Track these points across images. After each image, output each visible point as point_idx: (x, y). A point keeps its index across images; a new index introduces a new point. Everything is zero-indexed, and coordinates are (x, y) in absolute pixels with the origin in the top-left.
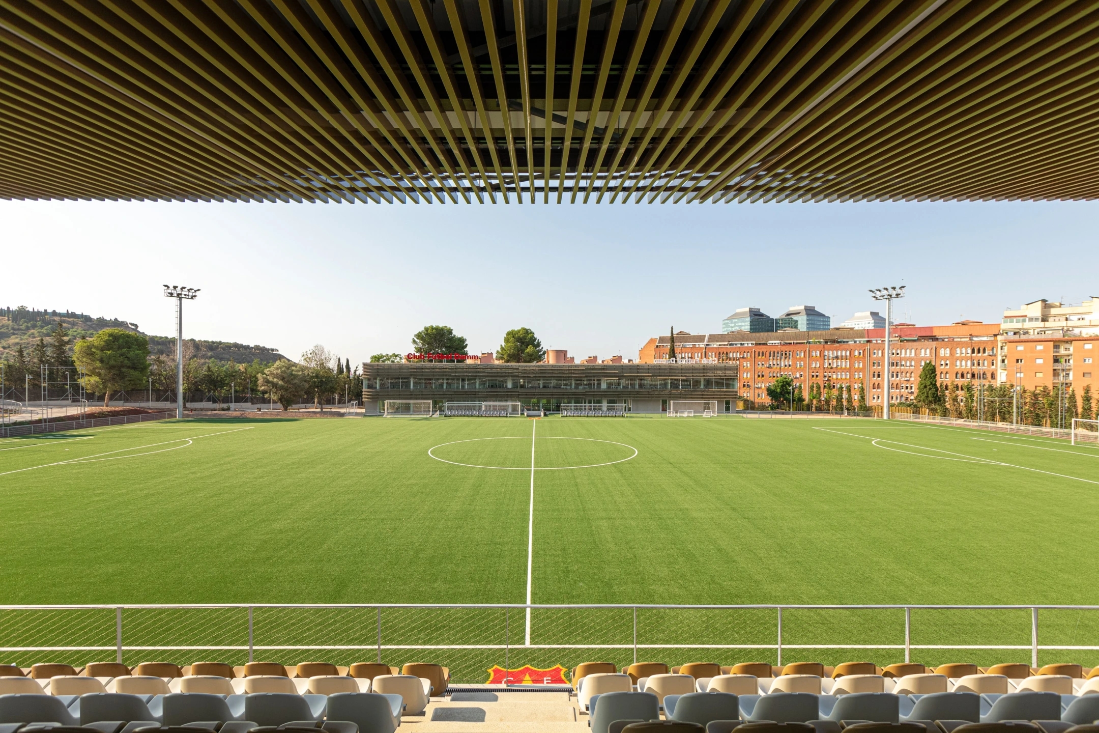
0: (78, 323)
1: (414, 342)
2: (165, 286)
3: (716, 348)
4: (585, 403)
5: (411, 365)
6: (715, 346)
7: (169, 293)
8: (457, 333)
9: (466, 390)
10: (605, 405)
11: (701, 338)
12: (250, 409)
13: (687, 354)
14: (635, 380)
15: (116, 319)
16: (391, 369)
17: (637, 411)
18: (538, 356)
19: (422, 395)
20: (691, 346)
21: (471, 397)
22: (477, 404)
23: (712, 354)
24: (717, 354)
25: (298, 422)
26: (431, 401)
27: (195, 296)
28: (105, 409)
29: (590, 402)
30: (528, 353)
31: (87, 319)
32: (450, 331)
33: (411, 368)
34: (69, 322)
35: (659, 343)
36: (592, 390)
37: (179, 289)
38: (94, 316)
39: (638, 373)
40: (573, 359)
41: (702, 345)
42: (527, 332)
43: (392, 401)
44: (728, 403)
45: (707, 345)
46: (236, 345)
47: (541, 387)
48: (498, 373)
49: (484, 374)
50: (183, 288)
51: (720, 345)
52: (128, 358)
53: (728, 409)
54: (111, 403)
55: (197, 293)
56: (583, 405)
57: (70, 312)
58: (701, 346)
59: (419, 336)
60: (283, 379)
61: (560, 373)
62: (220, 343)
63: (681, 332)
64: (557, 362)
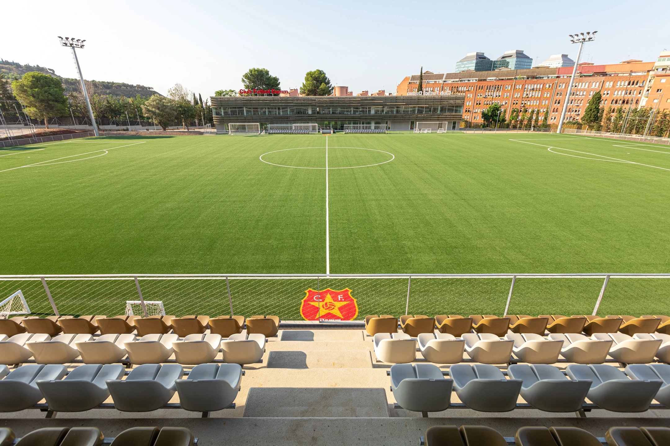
0: (13, 69)
1: (243, 81)
2: (60, 37)
3: (450, 83)
4: (360, 124)
5: (243, 98)
6: (450, 82)
7: (64, 43)
8: (272, 74)
9: (281, 116)
10: (373, 125)
11: (440, 76)
12: (142, 130)
13: (429, 89)
14: (394, 108)
15: (38, 66)
16: (230, 101)
17: (394, 129)
18: (328, 91)
19: (252, 119)
20: (433, 82)
21: (285, 121)
22: (289, 125)
23: (447, 88)
24: (451, 88)
25: (174, 138)
26: (258, 124)
27: (83, 46)
28: (47, 130)
29: (363, 124)
30: (321, 88)
31: (18, 66)
32: (267, 73)
33: (243, 101)
34: (6, 68)
35: (411, 80)
36: (365, 115)
37: (70, 39)
38: (22, 63)
39: (396, 102)
40: (351, 93)
41: (441, 81)
42: (321, 73)
43: (233, 124)
44: (454, 123)
45: (444, 81)
46: (124, 85)
47: (331, 113)
48: (302, 103)
49: (293, 104)
50: (73, 39)
51: (453, 81)
52: (51, 94)
53: (454, 128)
54: (49, 126)
55: (84, 43)
56: (359, 125)
57: (4, 61)
58: (440, 82)
59: (246, 76)
60: (158, 109)
61: (343, 103)
62: (113, 83)
63: (427, 72)
64: (341, 95)
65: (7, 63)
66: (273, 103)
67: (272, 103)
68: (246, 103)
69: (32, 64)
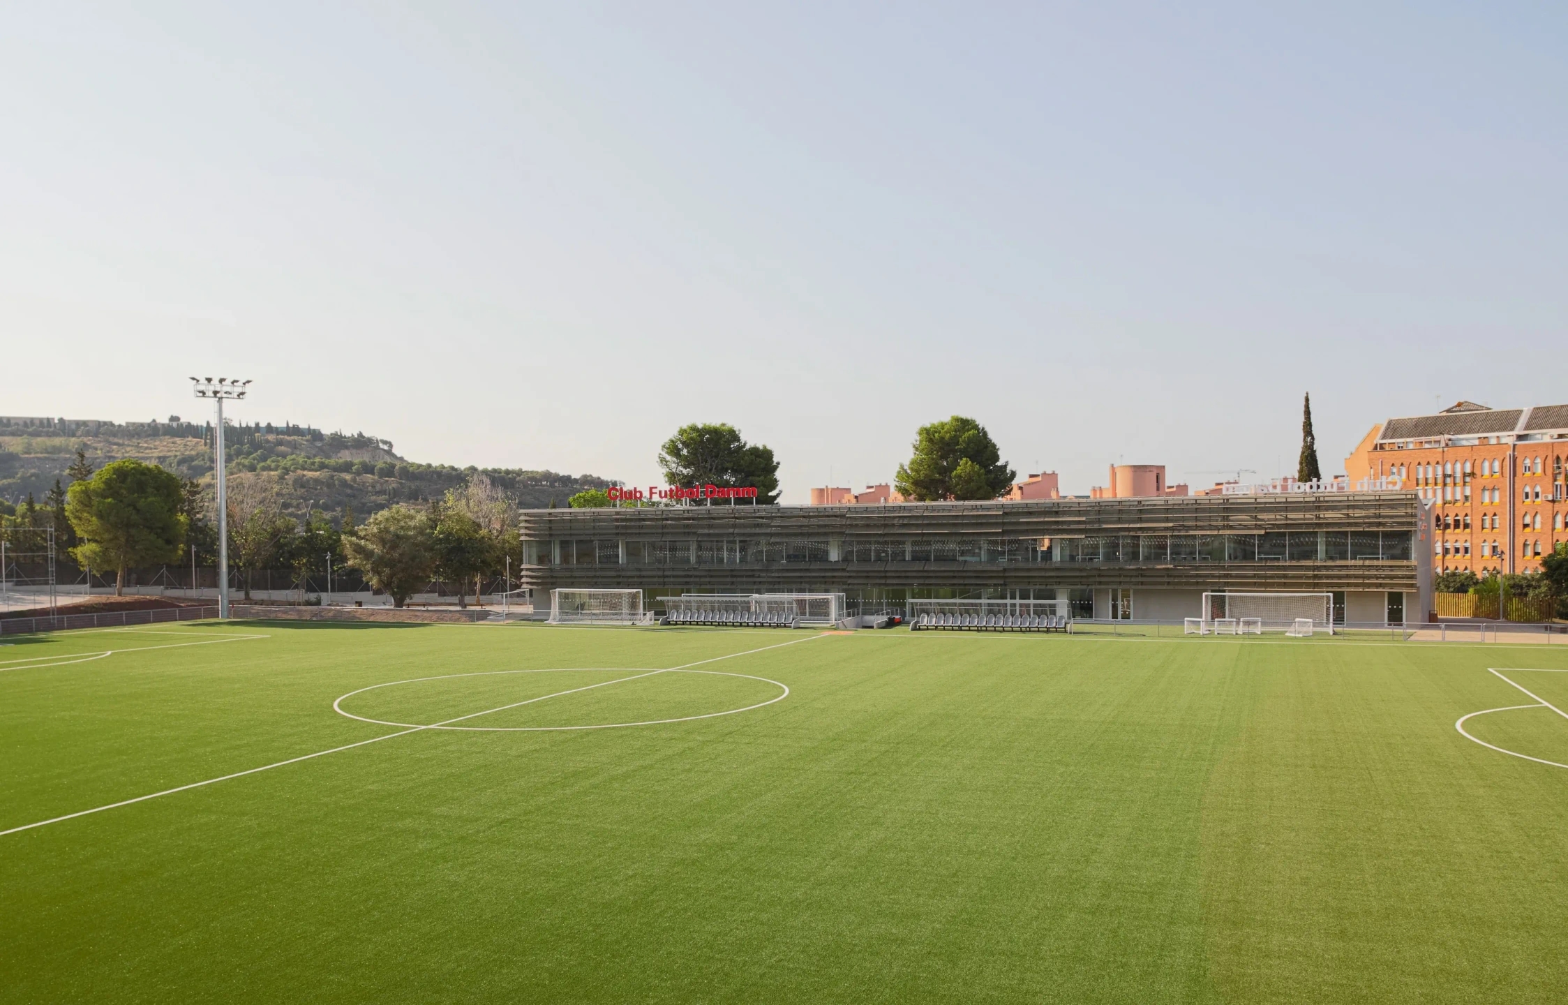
1: (663, 461)
2: (193, 379)
3: (1546, 444)
5: (618, 513)
6: (1547, 439)
7: (200, 392)
11: (1506, 420)
12: (346, 603)
13: (1458, 466)
15: (360, 435)
18: (999, 480)
20: (1477, 442)
21: (742, 583)
23: (1533, 462)
24: (1549, 461)
26: (641, 590)
27: (243, 394)
28: (115, 598)
30: (959, 476)
31: (316, 435)
32: (733, 436)
33: (617, 520)
34: (288, 444)
35: (1384, 437)
36: (1031, 565)
38: (327, 430)
41: (1508, 438)
42: (964, 424)
44: (1395, 599)
45: (1520, 437)
50: (221, 381)
51: (1561, 436)
57: (291, 425)
58: (1503, 441)
59: (673, 449)
63: (1459, 405)
64: (1135, 495)
65: (296, 431)
66: (710, 527)
67: (702, 527)
68: (623, 527)
69: (349, 431)
